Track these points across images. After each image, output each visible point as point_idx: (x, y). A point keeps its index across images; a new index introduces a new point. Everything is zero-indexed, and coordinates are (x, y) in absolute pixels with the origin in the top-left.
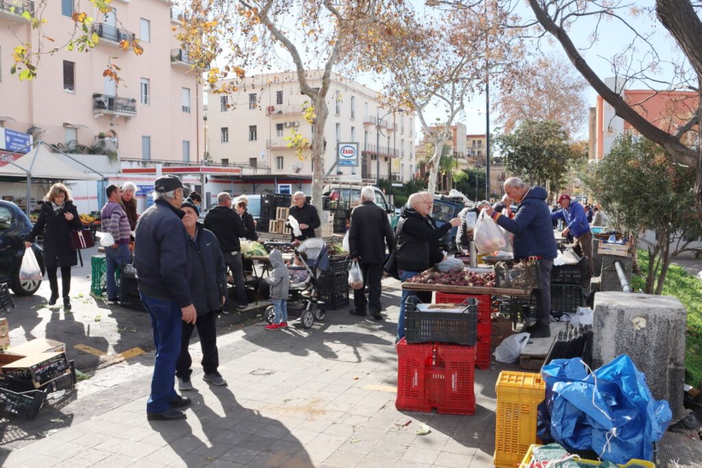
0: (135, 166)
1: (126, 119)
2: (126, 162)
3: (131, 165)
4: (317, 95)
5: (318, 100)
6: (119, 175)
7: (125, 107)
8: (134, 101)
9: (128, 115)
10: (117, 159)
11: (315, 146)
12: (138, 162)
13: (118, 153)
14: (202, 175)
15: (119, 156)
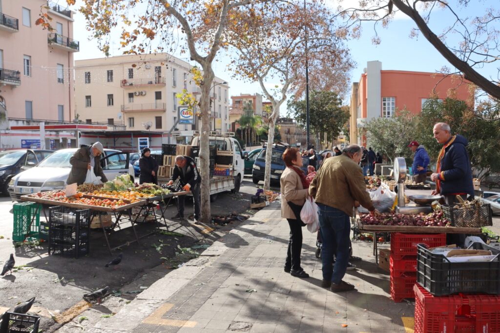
0: (20, 124)
1: (12, 87)
2: (13, 121)
3: (18, 123)
4: (205, 61)
5: (206, 65)
6: (7, 132)
7: (10, 78)
8: (18, 73)
9: (14, 84)
10: (5, 119)
11: (203, 103)
12: (23, 121)
13: (6, 114)
14: (76, 131)
15: (7, 116)
